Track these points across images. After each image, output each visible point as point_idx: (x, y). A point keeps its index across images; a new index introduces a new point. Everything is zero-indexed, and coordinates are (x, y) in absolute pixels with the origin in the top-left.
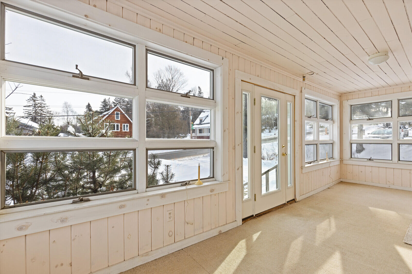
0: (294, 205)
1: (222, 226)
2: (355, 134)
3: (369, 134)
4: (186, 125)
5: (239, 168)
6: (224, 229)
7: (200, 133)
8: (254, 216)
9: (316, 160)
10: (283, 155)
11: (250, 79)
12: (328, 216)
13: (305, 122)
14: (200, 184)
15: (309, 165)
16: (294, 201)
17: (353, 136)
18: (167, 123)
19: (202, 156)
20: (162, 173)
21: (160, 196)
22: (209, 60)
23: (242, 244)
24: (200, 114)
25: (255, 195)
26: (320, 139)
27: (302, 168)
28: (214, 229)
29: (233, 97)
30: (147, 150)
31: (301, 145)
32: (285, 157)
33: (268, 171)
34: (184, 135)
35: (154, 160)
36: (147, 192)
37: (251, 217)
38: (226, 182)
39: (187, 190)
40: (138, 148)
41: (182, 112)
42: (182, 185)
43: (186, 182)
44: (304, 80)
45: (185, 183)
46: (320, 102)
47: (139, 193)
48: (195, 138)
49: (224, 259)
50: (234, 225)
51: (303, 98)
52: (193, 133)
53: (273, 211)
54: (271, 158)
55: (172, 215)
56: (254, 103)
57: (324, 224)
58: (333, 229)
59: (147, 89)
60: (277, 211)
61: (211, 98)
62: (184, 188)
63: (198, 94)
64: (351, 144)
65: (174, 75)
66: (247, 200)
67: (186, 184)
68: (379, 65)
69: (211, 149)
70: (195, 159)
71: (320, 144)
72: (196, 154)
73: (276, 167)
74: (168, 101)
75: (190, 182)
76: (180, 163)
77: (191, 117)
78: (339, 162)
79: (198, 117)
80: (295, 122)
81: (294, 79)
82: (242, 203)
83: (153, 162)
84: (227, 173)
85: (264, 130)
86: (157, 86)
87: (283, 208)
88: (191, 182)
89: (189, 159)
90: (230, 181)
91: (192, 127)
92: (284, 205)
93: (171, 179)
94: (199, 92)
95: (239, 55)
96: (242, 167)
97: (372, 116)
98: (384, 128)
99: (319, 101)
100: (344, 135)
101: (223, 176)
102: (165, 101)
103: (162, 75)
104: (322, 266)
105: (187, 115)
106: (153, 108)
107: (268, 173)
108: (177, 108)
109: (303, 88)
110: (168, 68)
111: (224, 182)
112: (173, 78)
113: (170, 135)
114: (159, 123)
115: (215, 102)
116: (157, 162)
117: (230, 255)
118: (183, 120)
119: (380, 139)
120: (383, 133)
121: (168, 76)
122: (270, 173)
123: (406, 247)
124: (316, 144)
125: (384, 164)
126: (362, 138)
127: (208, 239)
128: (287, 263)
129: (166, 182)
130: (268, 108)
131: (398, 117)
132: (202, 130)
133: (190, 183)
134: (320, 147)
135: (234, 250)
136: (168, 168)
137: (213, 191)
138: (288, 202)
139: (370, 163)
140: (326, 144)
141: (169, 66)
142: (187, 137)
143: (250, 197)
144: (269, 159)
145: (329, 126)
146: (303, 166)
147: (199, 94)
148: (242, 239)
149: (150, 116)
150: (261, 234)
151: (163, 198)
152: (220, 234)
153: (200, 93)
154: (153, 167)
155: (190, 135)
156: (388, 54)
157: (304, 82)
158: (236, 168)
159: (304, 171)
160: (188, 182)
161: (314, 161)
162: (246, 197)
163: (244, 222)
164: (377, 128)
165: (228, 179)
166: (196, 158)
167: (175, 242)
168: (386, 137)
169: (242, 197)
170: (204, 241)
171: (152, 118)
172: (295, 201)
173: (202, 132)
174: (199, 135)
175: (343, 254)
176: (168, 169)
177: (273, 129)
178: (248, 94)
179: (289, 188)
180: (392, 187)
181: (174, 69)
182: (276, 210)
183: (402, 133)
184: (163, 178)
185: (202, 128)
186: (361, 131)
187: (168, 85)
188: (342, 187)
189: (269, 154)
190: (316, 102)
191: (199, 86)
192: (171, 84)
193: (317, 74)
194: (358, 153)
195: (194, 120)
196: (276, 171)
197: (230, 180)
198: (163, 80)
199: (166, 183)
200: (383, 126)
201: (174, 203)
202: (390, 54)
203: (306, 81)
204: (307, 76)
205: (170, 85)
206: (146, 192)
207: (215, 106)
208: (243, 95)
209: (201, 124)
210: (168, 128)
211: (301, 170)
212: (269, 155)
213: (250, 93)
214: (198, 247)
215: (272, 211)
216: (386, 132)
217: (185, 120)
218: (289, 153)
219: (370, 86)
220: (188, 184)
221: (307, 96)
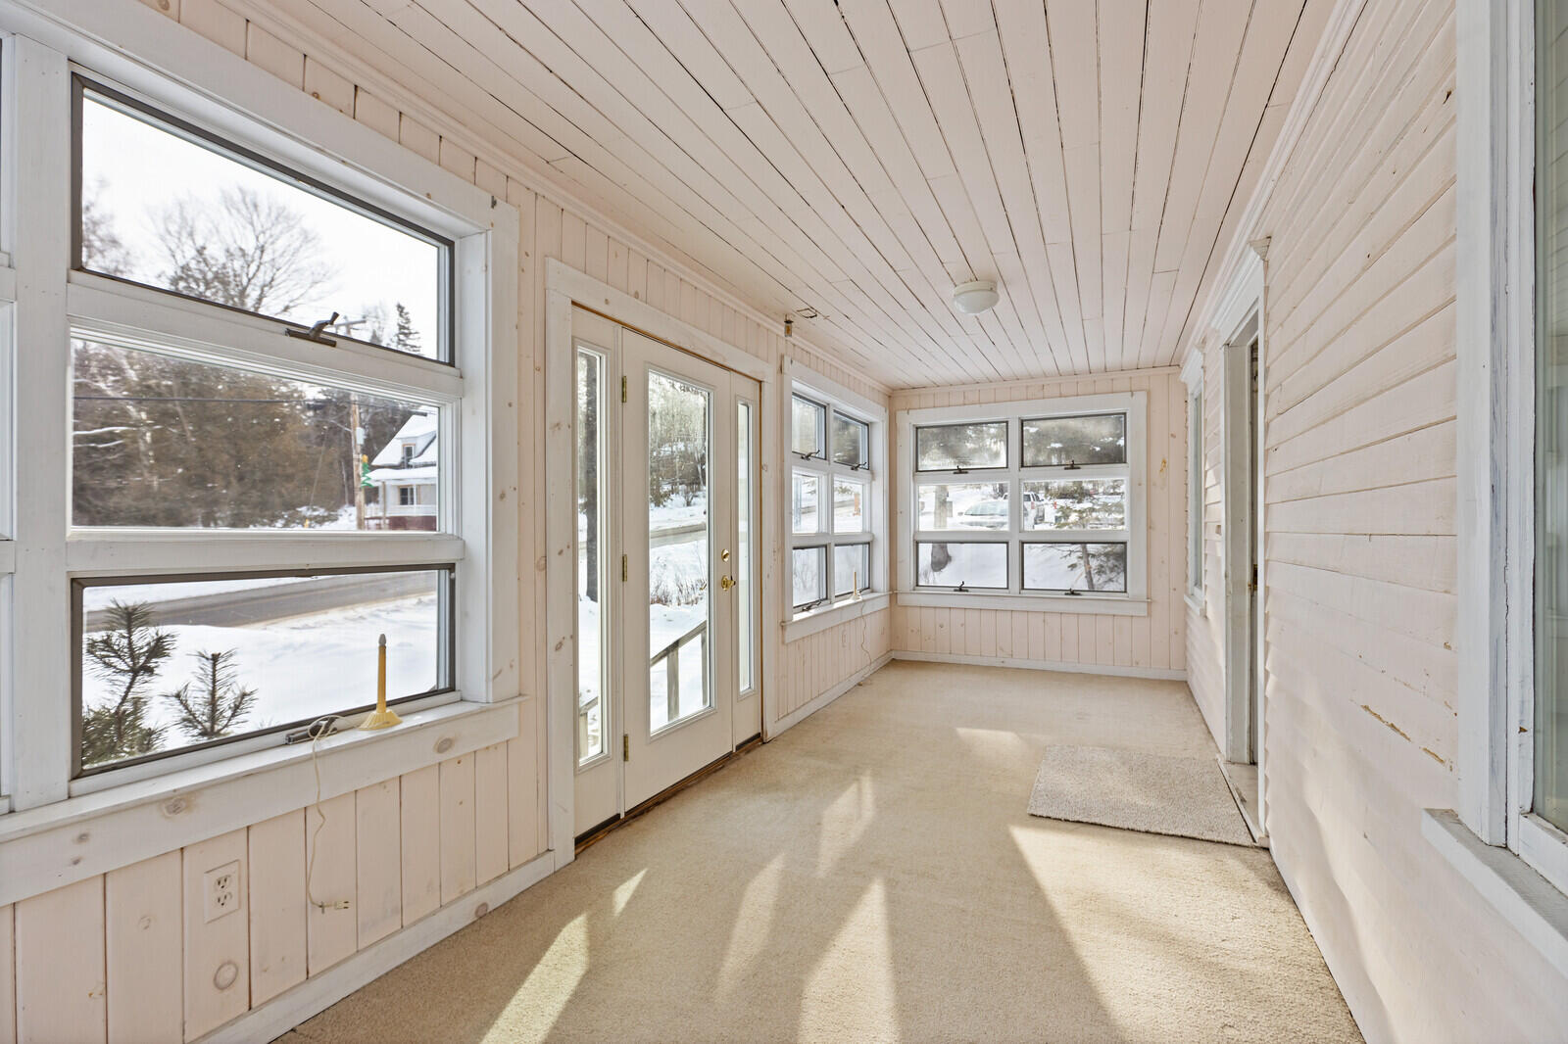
0: (760, 753)
1: (489, 883)
2: (928, 513)
3: (961, 514)
4: (336, 465)
5: (561, 644)
6: (497, 896)
7: (404, 501)
8: (622, 816)
9: (825, 597)
10: (725, 584)
11: (607, 301)
12: (853, 773)
13: (793, 471)
14: (388, 724)
15: (805, 615)
16: (758, 739)
17: (922, 519)
18: (228, 453)
19: (412, 601)
20: (178, 696)
21: (164, 806)
22: (428, 195)
23: (573, 935)
24: (403, 422)
25: (625, 737)
26: (837, 530)
27: (783, 625)
28: (452, 903)
29: (539, 363)
30: (77, 585)
31: (781, 549)
32: (729, 589)
33: (676, 644)
34: (321, 512)
35: (130, 633)
36: (74, 797)
37: (613, 824)
38: (506, 703)
39: (316, 757)
40: (16, 576)
41: (309, 407)
42: (291, 741)
43: (314, 723)
44: (788, 331)
45: (309, 727)
46: (835, 411)
47: (17, 809)
48: (379, 527)
49: (494, 1015)
50: (544, 868)
51: (787, 393)
52: (368, 501)
53: (691, 786)
54: (693, 597)
55: (232, 887)
56: (623, 395)
57: (843, 805)
58: (869, 813)
59: (77, 275)
60: (705, 783)
61: (442, 360)
62: (303, 750)
63: (397, 335)
64: (917, 543)
65: (271, 236)
66: (596, 764)
67: (314, 732)
68: (978, 315)
69: (443, 572)
70: (377, 616)
71: (836, 545)
72: (378, 595)
73: (701, 629)
74: (213, 351)
75: (332, 720)
76: (299, 637)
77: (360, 435)
78: (887, 599)
79: (393, 435)
80: (763, 471)
81: (759, 325)
82: (575, 775)
83: (125, 642)
84: (511, 666)
85: (667, 495)
86: (171, 273)
87: (724, 772)
88: (339, 723)
89: (346, 618)
90: (526, 698)
91: (363, 479)
92: (728, 758)
93: (233, 715)
94: (401, 327)
95: (563, 205)
96: (574, 637)
97: (964, 463)
98: (995, 498)
99: (834, 405)
100: (899, 514)
101: (497, 679)
102: (196, 348)
103: (202, 227)
104: (833, 940)
105: (342, 422)
106: (144, 379)
107: (675, 653)
108: (284, 389)
109: (787, 359)
110: (237, 197)
111: (499, 705)
112: (263, 247)
113: (246, 510)
114: (184, 452)
115: (461, 377)
116: (148, 644)
117: (521, 994)
118: (319, 444)
119: (984, 529)
120: (992, 512)
121: (238, 237)
122: (681, 650)
123: (1034, 826)
124: (826, 546)
125: (993, 600)
126: (945, 526)
127: (425, 952)
128: (731, 960)
129: (203, 734)
130: (673, 416)
131: (1022, 469)
132: (412, 490)
133: (335, 724)
134: (838, 554)
135: (538, 969)
136: (218, 667)
137: (450, 746)
138: (739, 747)
139: (960, 600)
140: (852, 545)
141: (241, 190)
142: (336, 519)
143: (606, 751)
144: (683, 600)
145: (860, 486)
146: (786, 619)
147: (402, 337)
148: (573, 916)
149: (125, 413)
150: (646, 878)
151: (181, 814)
152: (483, 915)
153: (404, 331)
154: (122, 670)
155: (353, 510)
156: (996, 287)
157: (788, 338)
158: (552, 644)
159: (791, 635)
160: (324, 723)
161: (818, 603)
162: (592, 750)
163: (583, 850)
164: (979, 497)
165: (515, 691)
166: (383, 614)
167: (250, 1009)
168: (998, 523)
169: (577, 754)
170: (407, 967)
171: (138, 423)
172: (762, 740)
173: (412, 499)
174: (397, 510)
175: (891, 885)
176: (214, 671)
177: (698, 493)
178: (598, 358)
179: (741, 698)
180: (1010, 663)
181: (270, 208)
182: (699, 782)
183: (1032, 514)
184: (184, 720)
185: (414, 483)
186: (943, 504)
187: (235, 276)
188: (895, 676)
189: (683, 583)
190: (825, 407)
191: (402, 305)
192: (254, 275)
193: (826, 318)
194: (935, 570)
195: (372, 448)
196: (703, 641)
197: (523, 693)
198: (204, 248)
199: (204, 740)
200: (993, 493)
201: (248, 827)
202: (1001, 290)
203: (795, 338)
204: (798, 322)
205: (249, 280)
206: (74, 802)
207: (461, 394)
208: (579, 359)
209: (409, 467)
210: (232, 479)
211: (780, 632)
212: (685, 586)
213: (606, 354)
214: (375, 1000)
215: (688, 787)
216: (998, 511)
217: (330, 447)
218: (743, 575)
219: (960, 374)
220: (324, 732)
221: (797, 385)
